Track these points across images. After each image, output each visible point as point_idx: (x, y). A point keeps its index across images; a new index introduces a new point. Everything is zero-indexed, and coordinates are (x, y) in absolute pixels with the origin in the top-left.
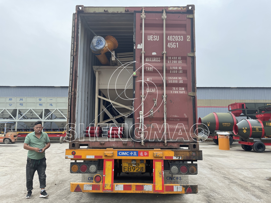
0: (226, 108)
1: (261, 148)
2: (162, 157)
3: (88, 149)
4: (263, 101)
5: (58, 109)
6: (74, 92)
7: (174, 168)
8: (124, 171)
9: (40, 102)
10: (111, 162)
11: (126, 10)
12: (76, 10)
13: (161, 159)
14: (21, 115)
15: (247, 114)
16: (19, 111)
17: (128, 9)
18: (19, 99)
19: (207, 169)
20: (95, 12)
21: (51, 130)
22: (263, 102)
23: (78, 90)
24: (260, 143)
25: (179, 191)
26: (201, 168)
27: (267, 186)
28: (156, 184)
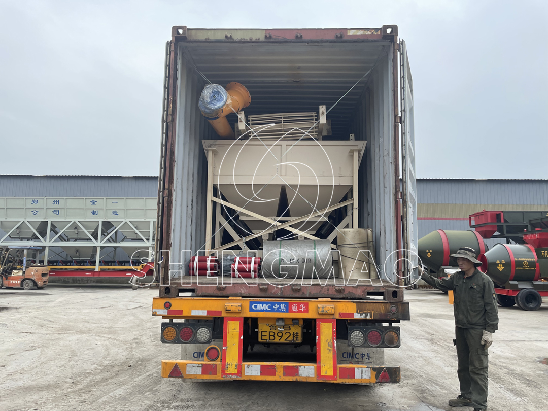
0: (466, 221)
1: (533, 302)
2: (333, 314)
3: (195, 298)
4: (539, 207)
5: (128, 221)
6: (169, 192)
7: (356, 336)
8: (262, 339)
9: (93, 207)
10: (238, 323)
11: (266, 36)
12: (172, 36)
13: (332, 317)
14: (56, 233)
15: (507, 233)
16: (52, 225)
17: (271, 33)
18: (52, 201)
19: (422, 340)
20: (208, 39)
21: (114, 262)
22: (539, 210)
23: (176, 187)
24: (531, 292)
25: (365, 379)
26: (411, 340)
27: (538, 374)
28: (321, 365)
